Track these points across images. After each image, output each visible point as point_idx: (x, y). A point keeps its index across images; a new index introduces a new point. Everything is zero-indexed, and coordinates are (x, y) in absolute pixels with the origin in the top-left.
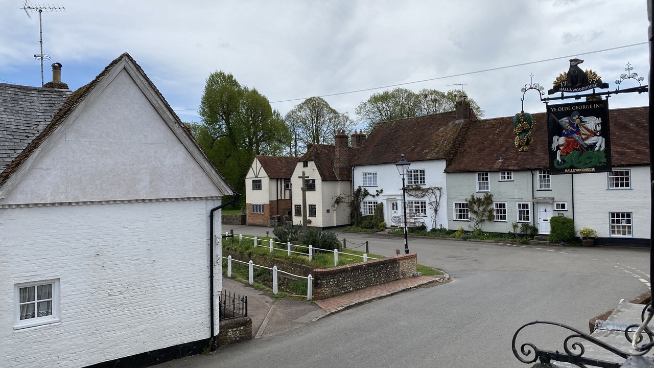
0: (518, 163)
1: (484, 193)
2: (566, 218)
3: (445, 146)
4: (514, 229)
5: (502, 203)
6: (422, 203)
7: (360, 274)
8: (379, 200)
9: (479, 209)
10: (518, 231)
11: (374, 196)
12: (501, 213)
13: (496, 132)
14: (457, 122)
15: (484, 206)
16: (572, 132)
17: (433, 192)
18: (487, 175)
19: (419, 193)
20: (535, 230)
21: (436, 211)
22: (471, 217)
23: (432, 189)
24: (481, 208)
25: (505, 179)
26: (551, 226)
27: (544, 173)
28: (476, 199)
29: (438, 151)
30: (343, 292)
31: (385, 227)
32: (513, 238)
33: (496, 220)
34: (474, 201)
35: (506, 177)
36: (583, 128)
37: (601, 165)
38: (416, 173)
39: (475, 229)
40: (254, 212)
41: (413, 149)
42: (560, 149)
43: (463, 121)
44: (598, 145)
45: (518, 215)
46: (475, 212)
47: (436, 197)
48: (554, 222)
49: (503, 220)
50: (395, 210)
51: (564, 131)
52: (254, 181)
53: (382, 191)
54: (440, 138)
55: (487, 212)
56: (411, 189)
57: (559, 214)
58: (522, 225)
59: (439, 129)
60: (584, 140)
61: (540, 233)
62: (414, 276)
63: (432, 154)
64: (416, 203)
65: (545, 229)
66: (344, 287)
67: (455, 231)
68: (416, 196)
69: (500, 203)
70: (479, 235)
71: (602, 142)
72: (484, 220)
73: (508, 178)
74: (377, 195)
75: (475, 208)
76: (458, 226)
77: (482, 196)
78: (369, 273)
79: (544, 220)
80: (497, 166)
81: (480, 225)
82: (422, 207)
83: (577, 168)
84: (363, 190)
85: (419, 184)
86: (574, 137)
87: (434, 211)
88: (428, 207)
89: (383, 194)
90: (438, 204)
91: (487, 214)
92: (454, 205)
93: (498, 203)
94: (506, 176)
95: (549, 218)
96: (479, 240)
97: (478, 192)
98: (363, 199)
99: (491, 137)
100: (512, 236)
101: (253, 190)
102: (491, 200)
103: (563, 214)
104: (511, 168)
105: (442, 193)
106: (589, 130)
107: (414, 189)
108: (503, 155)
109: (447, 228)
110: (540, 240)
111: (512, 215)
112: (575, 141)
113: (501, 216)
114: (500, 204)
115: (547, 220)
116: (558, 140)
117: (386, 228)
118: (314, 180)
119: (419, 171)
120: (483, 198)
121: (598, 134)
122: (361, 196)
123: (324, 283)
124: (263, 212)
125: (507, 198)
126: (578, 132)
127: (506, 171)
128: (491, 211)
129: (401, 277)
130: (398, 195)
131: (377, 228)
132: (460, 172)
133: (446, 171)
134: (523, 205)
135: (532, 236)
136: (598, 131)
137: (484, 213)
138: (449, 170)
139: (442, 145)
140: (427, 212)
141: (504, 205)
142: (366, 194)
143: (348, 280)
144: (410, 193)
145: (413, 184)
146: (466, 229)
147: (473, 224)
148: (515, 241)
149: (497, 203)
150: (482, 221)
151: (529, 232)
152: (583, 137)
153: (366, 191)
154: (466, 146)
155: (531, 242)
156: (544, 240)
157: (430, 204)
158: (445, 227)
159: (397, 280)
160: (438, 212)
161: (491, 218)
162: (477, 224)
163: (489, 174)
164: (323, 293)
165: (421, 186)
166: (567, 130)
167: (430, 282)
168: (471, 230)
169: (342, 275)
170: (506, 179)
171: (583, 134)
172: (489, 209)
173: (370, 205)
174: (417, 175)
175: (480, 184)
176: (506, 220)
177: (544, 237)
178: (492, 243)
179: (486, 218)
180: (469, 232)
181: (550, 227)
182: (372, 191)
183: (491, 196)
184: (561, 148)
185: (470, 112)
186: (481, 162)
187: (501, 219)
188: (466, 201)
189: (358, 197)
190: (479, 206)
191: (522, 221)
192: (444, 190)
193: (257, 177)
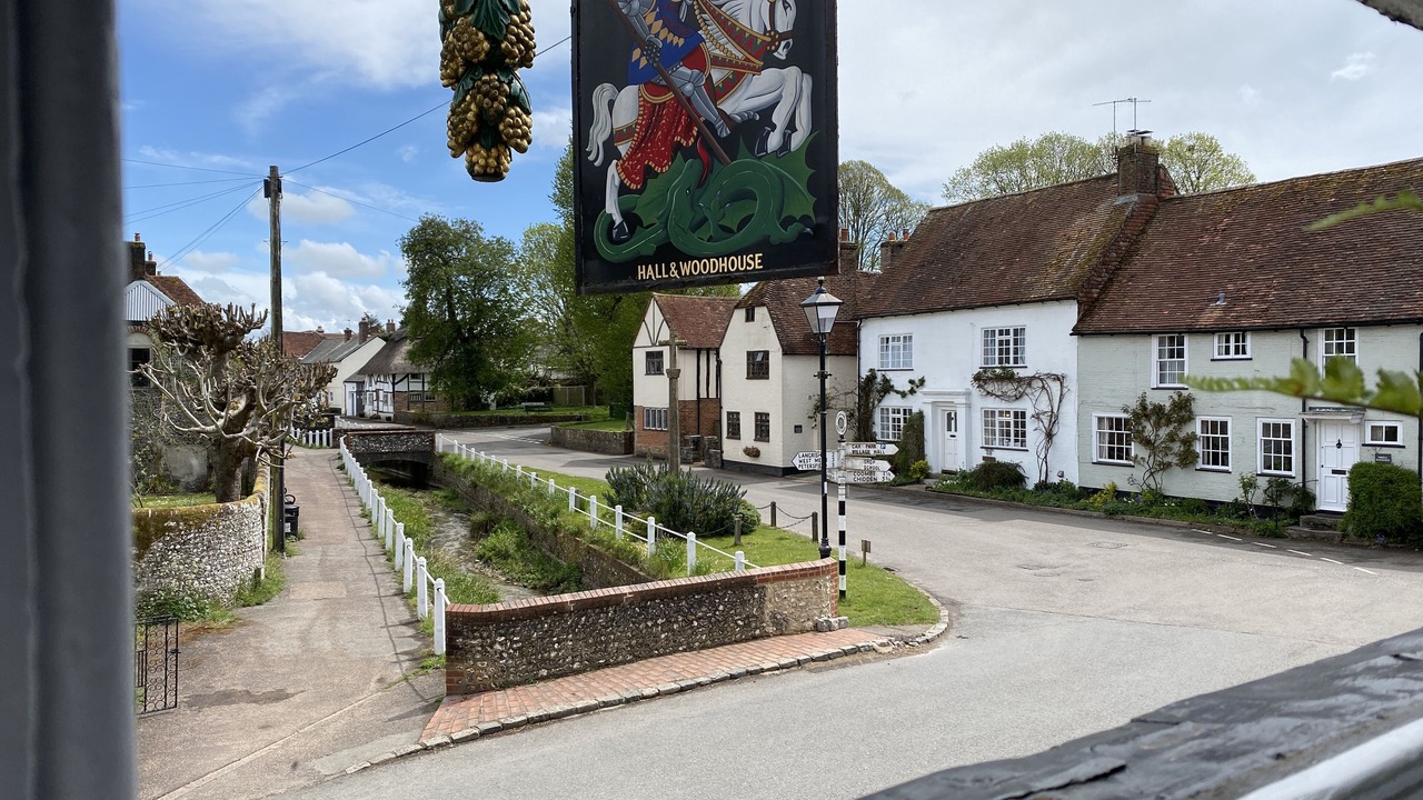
0: (1267, 310)
1: (1171, 393)
2: (1397, 468)
3: (1081, 267)
4: (1246, 492)
5: (1219, 419)
6: (1016, 414)
7: (613, 620)
8: (916, 403)
9: (1157, 435)
10: (1257, 498)
11: (903, 395)
12: (1215, 446)
13: (1221, 227)
14: (1120, 201)
15: (1171, 428)
16: (670, 56)
17: (1043, 387)
18: (1181, 343)
19: (1009, 388)
20: (1306, 497)
21: (1050, 436)
22: (1136, 457)
23: (1041, 380)
24: (1164, 432)
25: (1227, 352)
26: (1351, 489)
27: (1340, 337)
28: (1150, 407)
29: (1061, 277)
30: (544, 672)
31: (925, 473)
32: (1242, 517)
33: (1200, 465)
34: (1144, 412)
35: (1232, 350)
36: (714, 28)
37: (790, 233)
38: (1004, 338)
39: (1145, 487)
40: (648, 425)
41: (1003, 275)
42: (619, 157)
43: (1135, 198)
44: (779, 117)
45: (1260, 455)
46: (1147, 443)
47: (1051, 400)
48: (1361, 478)
49: (1220, 467)
50: (953, 433)
51: (636, 53)
52: (649, 355)
53: (922, 382)
54: (1071, 245)
55: (1178, 444)
56: (991, 379)
57: (1377, 455)
58: (1269, 482)
59: (1070, 220)
60: (717, 93)
61: (1321, 506)
62: (817, 628)
63: (1046, 286)
64: (1001, 413)
65: (1333, 496)
66: (549, 659)
67: (1096, 491)
68: (1002, 396)
69: (1215, 419)
70: (1153, 503)
71: (798, 100)
72: (1169, 465)
73: (1237, 352)
74: (912, 392)
75: (1149, 428)
76: (1104, 478)
77: (1164, 399)
78: (646, 620)
79: (1334, 472)
80: (1208, 318)
81: (1158, 476)
82: (1016, 424)
83: (687, 258)
84: (879, 379)
85: (1012, 364)
86: (677, 81)
87: (1043, 436)
88: (1030, 425)
89: (925, 390)
90: (1054, 418)
91: (1177, 447)
92: (1095, 422)
93: (1209, 419)
94: (1232, 344)
95: (1348, 467)
96: (1148, 519)
97: (1158, 388)
98: (880, 401)
99: (1206, 239)
100: (1239, 509)
101: (647, 374)
102: (1190, 411)
103: (1389, 456)
104: (1245, 323)
105: (1065, 390)
106: (743, 31)
107: (999, 379)
108: (1230, 287)
109: (1077, 483)
110: (1316, 526)
111: (1247, 455)
112: (683, 104)
113: (1215, 455)
114: (1214, 424)
115: (1343, 472)
116: (611, 104)
117: (928, 476)
118: (766, 354)
119: (1012, 332)
120: (1167, 405)
121: (781, 54)
122: (875, 395)
123: (473, 646)
124: (666, 426)
125: (1233, 406)
126: (694, 56)
127: (1233, 331)
128: (1189, 441)
129: (770, 629)
130: (958, 394)
131: (906, 476)
132: (1112, 335)
133: (1076, 332)
134: (1276, 426)
135: (1295, 514)
136: (784, 36)
137: (1171, 445)
138: (1085, 329)
139: (1075, 262)
140: (1028, 438)
141: (1224, 425)
142: (887, 388)
143: (567, 640)
144: (990, 388)
145: (997, 364)
146: (1123, 486)
147: (1139, 473)
148: (1243, 527)
149: (1205, 418)
150: (1166, 466)
151: (1287, 502)
152: (717, 75)
153: (886, 381)
154: (1137, 264)
155: (1291, 531)
156: (1330, 527)
157: (1037, 417)
158: (1071, 480)
159: (755, 638)
160: (1054, 438)
161: (1187, 459)
162: (1152, 474)
163: (1186, 340)
164: (471, 675)
165: (1015, 371)
166: (647, 47)
167: (856, 650)
168: (1134, 489)
169: (542, 623)
170: (1232, 355)
171: (717, 62)
172: (1182, 435)
173: (897, 416)
174: (1008, 342)
175: (1162, 366)
176: (1229, 468)
177: (1329, 521)
178: (1178, 527)
179: (1175, 460)
180: (1127, 494)
181: (1346, 492)
182: (900, 381)
183: (1189, 400)
184: (623, 148)
185: (1157, 175)
186: (1167, 308)
187: (1215, 462)
188: (1126, 411)
189: (868, 395)
190: (1157, 426)
191: (1272, 472)
192: (1072, 384)
193: (654, 345)
